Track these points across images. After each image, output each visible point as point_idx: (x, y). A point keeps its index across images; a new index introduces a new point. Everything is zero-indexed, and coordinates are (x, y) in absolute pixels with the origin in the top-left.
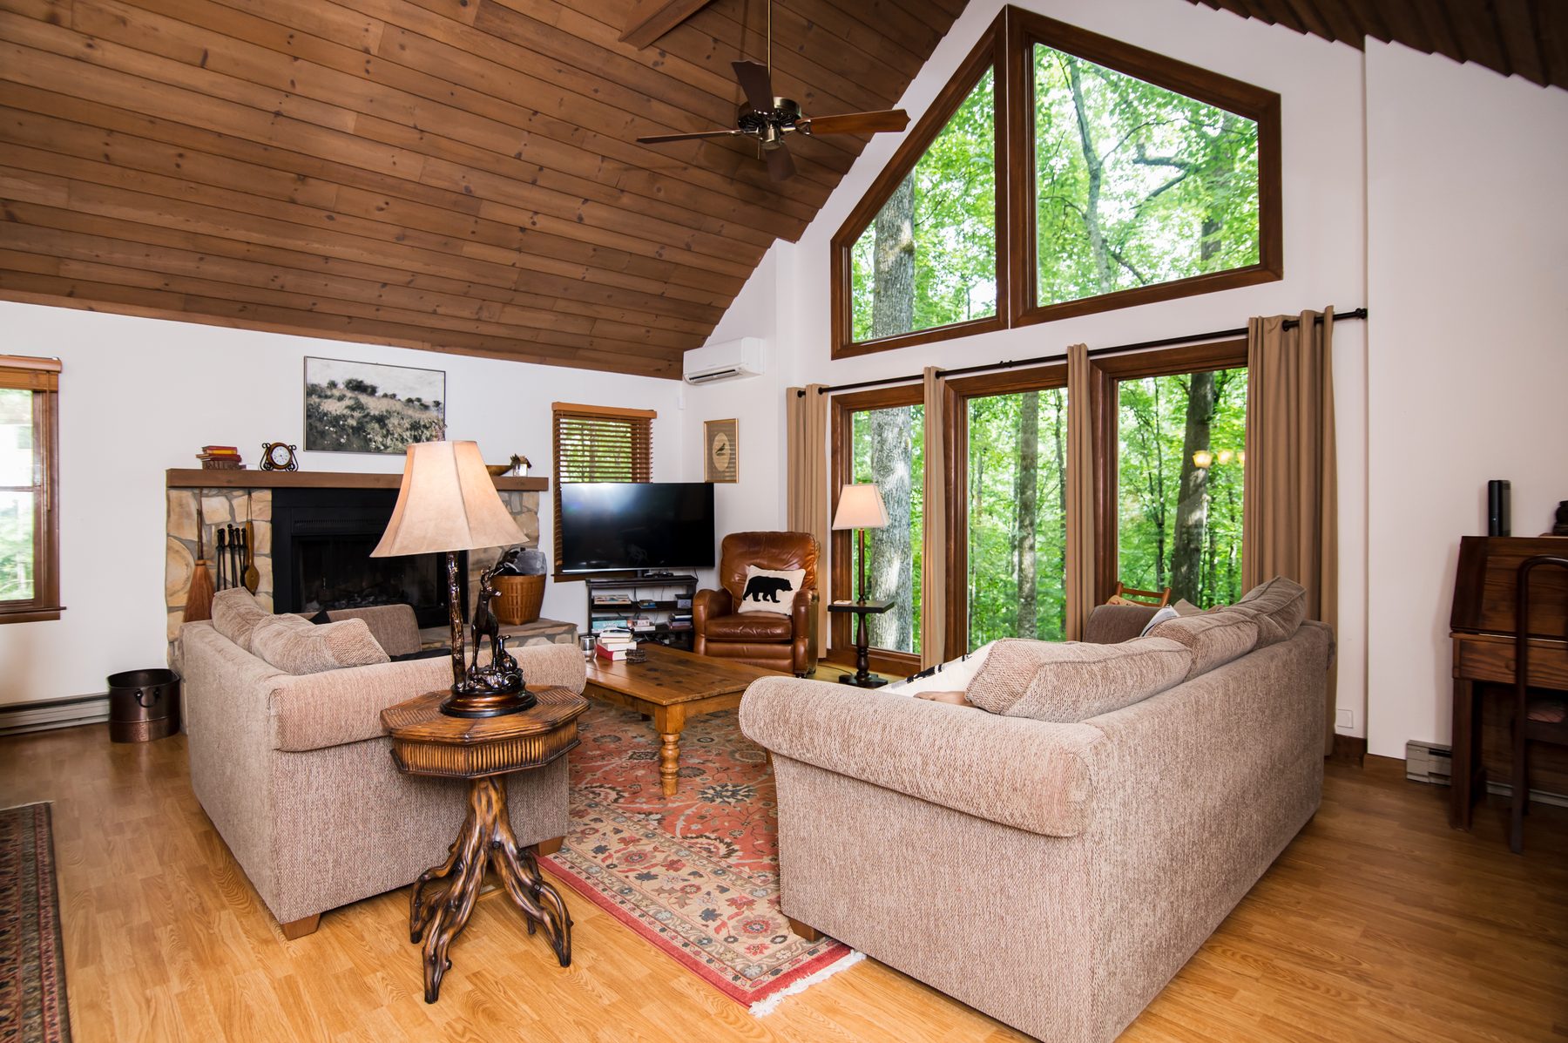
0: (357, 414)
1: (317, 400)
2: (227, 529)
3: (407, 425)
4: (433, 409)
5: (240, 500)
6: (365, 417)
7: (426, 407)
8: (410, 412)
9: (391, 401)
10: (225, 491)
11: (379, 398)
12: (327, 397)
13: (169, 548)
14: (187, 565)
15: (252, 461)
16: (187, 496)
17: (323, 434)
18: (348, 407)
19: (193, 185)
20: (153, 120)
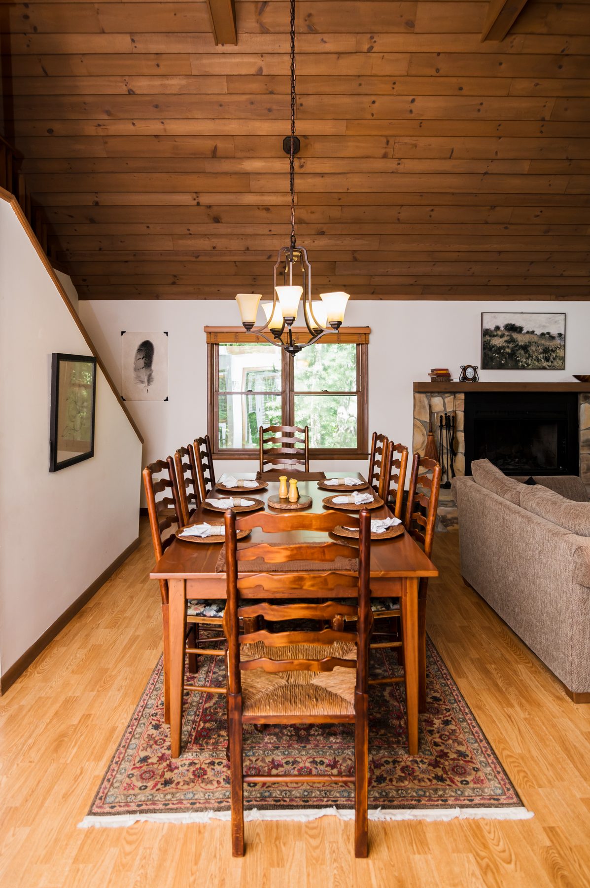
0: (511, 345)
1: (489, 338)
2: (444, 416)
3: (541, 350)
4: (557, 339)
5: (449, 399)
6: (515, 347)
7: (552, 338)
8: (543, 342)
9: (532, 336)
10: (441, 394)
11: (524, 334)
12: (494, 336)
13: (414, 425)
14: (423, 435)
15: (456, 377)
16: (423, 396)
17: (492, 359)
18: (506, 341)
19: (436, 225)
20: (421, 194)
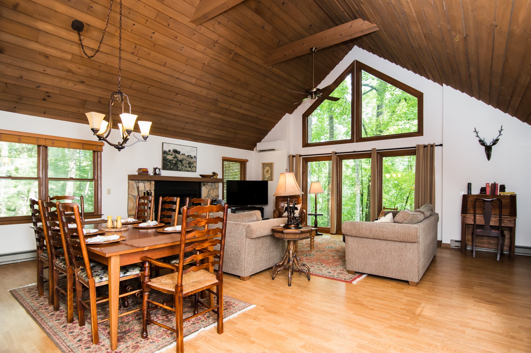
0: (175, 159)
1: (166, 155)
2: (146, 192)
3: (187, 163)
4: (194, 158)
5: (147, 184)
6: (177, 160)
7: (192, 158)
8: (188, 159)
9: (184, 156)
10: (143, 181)
11: (181, 155)
12: (168, 154)
13: (128, 198)
14: (134, 203)
15: (151, 173)
16: (133, 182)
17: (167, 165)
18: (173, 157)
19: (149, 95)
20: (146, 78)
